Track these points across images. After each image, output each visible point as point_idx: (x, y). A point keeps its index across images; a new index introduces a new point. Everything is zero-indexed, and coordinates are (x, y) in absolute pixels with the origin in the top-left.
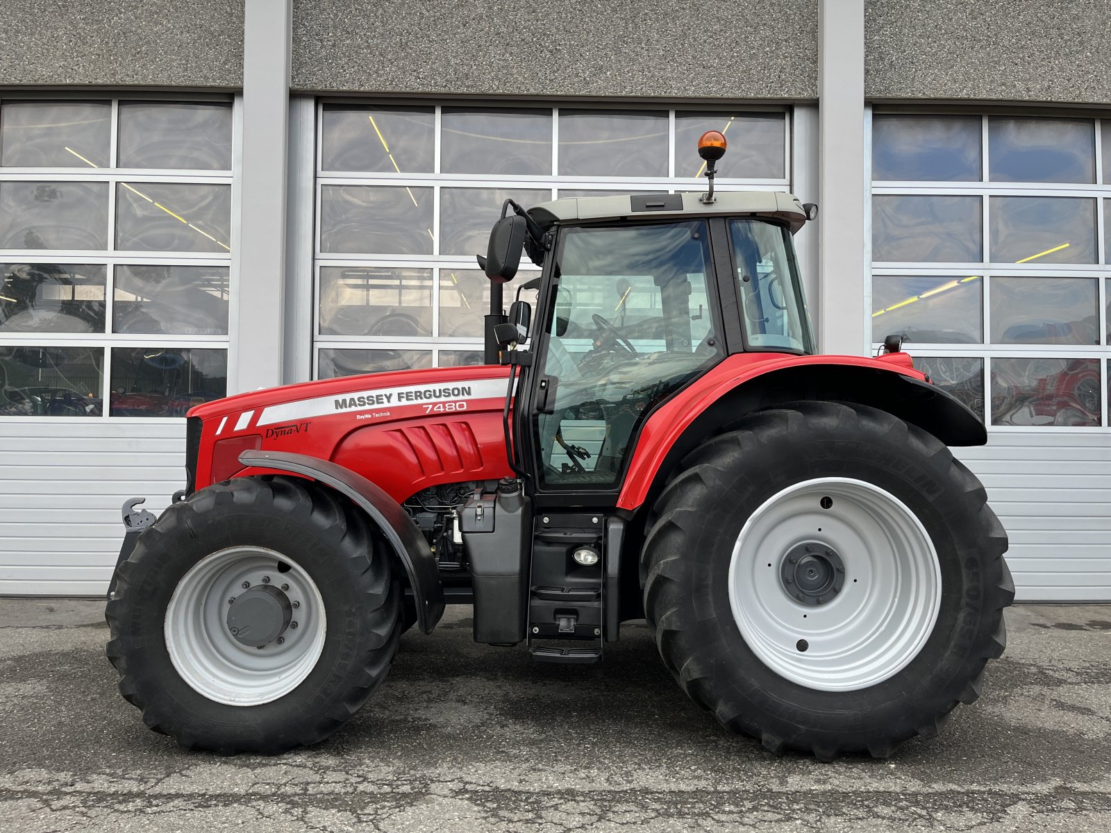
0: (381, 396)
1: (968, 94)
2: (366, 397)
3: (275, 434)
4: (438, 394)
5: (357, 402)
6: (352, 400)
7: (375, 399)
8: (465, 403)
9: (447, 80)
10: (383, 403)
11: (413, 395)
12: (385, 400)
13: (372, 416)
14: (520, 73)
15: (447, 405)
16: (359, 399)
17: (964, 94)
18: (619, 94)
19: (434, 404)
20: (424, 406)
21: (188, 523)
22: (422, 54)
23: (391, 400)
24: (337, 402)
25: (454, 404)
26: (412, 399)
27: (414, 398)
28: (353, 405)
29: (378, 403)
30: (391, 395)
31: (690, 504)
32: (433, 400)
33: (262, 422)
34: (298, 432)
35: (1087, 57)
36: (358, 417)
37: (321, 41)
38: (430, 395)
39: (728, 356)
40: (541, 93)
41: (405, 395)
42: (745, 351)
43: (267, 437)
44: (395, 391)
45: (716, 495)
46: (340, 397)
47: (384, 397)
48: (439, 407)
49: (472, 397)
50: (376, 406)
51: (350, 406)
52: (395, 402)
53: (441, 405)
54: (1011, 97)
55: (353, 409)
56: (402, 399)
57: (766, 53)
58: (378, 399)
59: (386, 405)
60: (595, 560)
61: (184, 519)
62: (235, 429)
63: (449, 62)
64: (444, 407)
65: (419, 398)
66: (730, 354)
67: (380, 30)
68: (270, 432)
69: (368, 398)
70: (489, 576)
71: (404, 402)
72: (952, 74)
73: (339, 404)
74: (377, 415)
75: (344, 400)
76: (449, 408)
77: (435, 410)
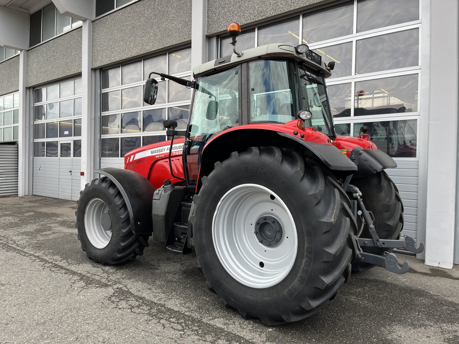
2: (159, 150)
3: (137, 163)
4: (177, 148)
6: (155, 150)
7: (161, 150)
9: (254, 16)
14: (281, 4)
16: (157, 150)
19: (176, 152)
20: (173, 153)
22: (246, 8)
23: (165, 150)
28: (155, 152)
30: (165, 149)
33: (135, 159)
34: (142, 162)
36: (156, 157)
37: (215, 14)
38: (175, 148)
40: (290, 10)
44: (166, 147)
46: (152, 150)
47: (163, 150)
48: (177, 153)
50: (161, 153)
55: (155, 154)
59: (163, 152)
62: (130, 161)
63: (255, 7)
64: (178, 153)
67: (232, 3)
68: (135, 162)
73: (152, 152)
74: (161, 156)
75: (153, 151)
76: (180, 153)
77: (176, 154)
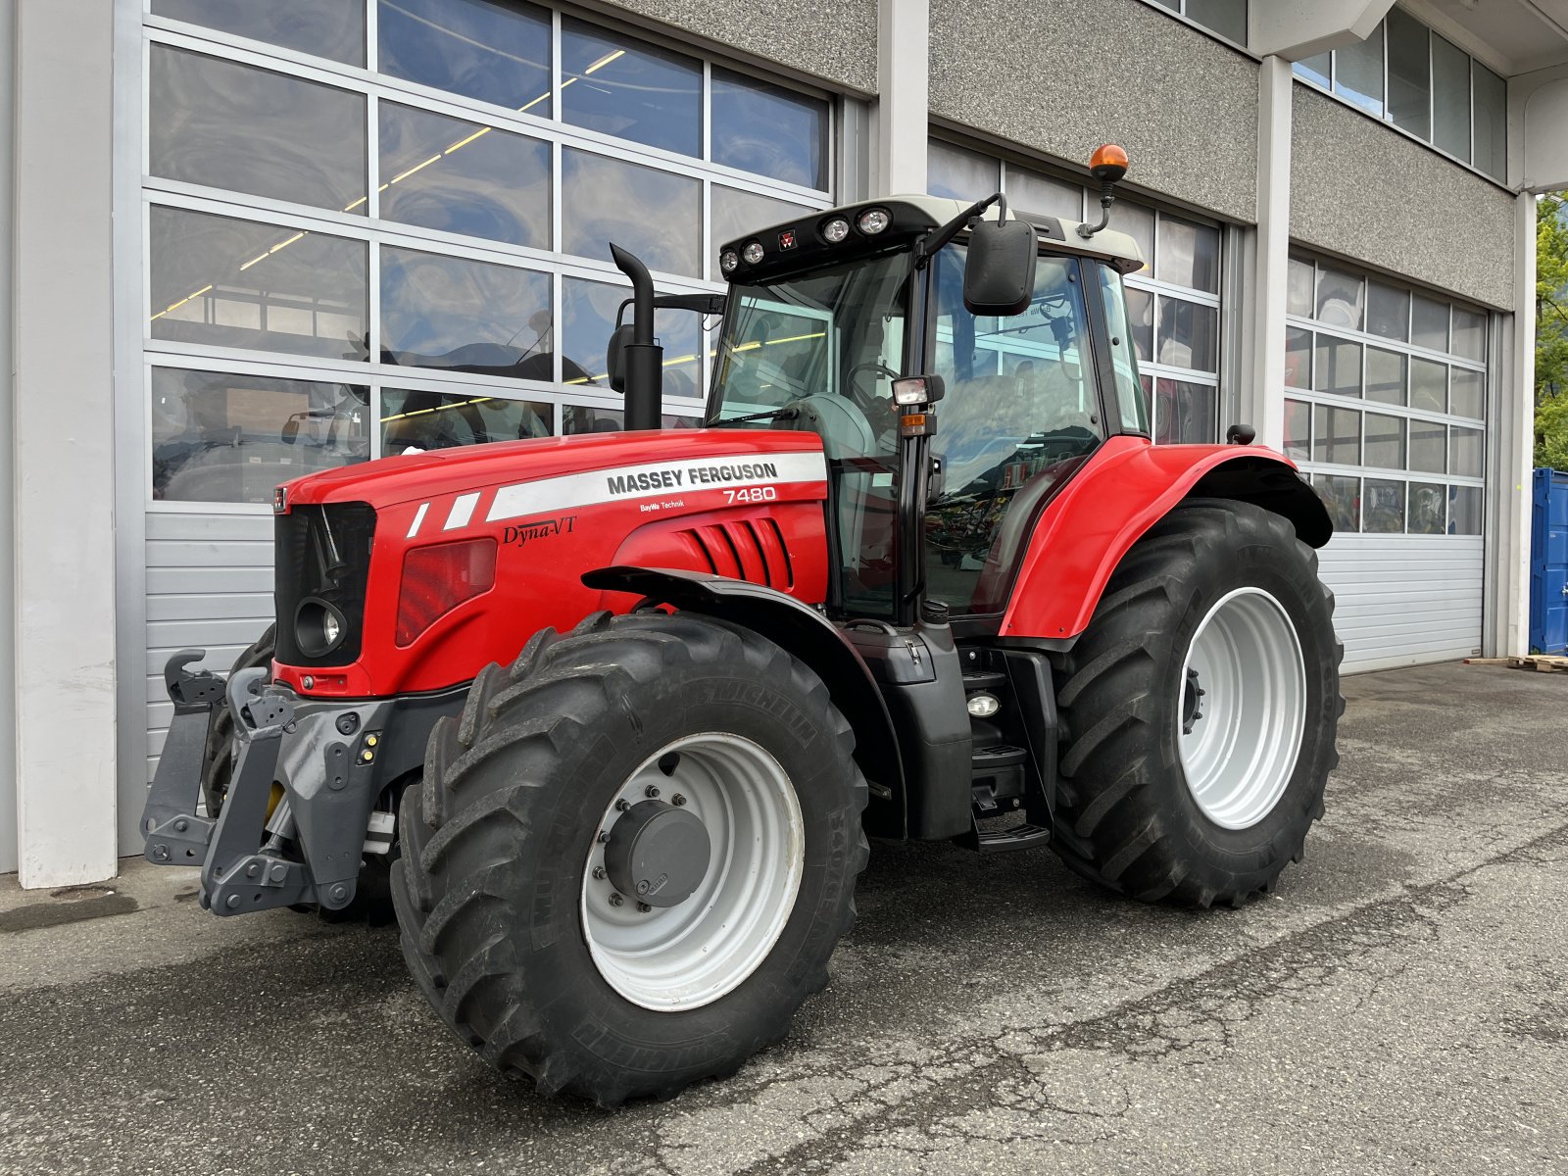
0: (668, 473)
1: (1004, 132)
2: (648, 475)
3: (519, 536)
4: (738, 474)
5: (639, 484)
6: (631, 478)
7: (661, 478)
8: (772, 489)
10: (671, 485)
11: (708, 473)
12: (674, 481)
13: (661, 506)
15: (752, 491)
16: (640, 476)
17: (1001, 131)
18: (662, 19)
19: (737, 490)
20: (725, 492)
21: (626, 703)
23: (682, 481)
24: (610, 481)
25: (759, 490)
26: (708, 481)
27: (709, 478)
28: (633, 487)
29: (666, 485)
30: (680, 473)
31: (1155, 625)
32: (734, 483)
33: (493, 516)
34: (557, 533)
35: (1094, 115)
36: (644, 508)
38: (729, 474)
39: (1109, 438)
41: (698, 474)
42: (1122, 434)
43: (506, 542)
44: (684, 466)
45: (1179, 613)
46: (615, 473)
47: (672, 476)
48: (743, 495)
49: (780, 479)
50: (663, 491)
51: (629, 490)
52: (687, 486)
53: (745, 491)
54: (1037, 145)
55: (634, 494)
56: (695, 480)
57: (827, 14)
58: (665, 479)
59: (676, 489)
60: (994, 708)
61: (618, 696)
62: (446, 528)
64: (749, 494)
65: (716, 479)
66: (1110, 435)
68: (511, 532)
69: (652, 475)
70: (943, 741)
71: (699, 486)
72: (993, 104)
73: (615, 486)
74: (667, 506)
75: (620, 479)
76: (755, 497)
77: (739, 499)
